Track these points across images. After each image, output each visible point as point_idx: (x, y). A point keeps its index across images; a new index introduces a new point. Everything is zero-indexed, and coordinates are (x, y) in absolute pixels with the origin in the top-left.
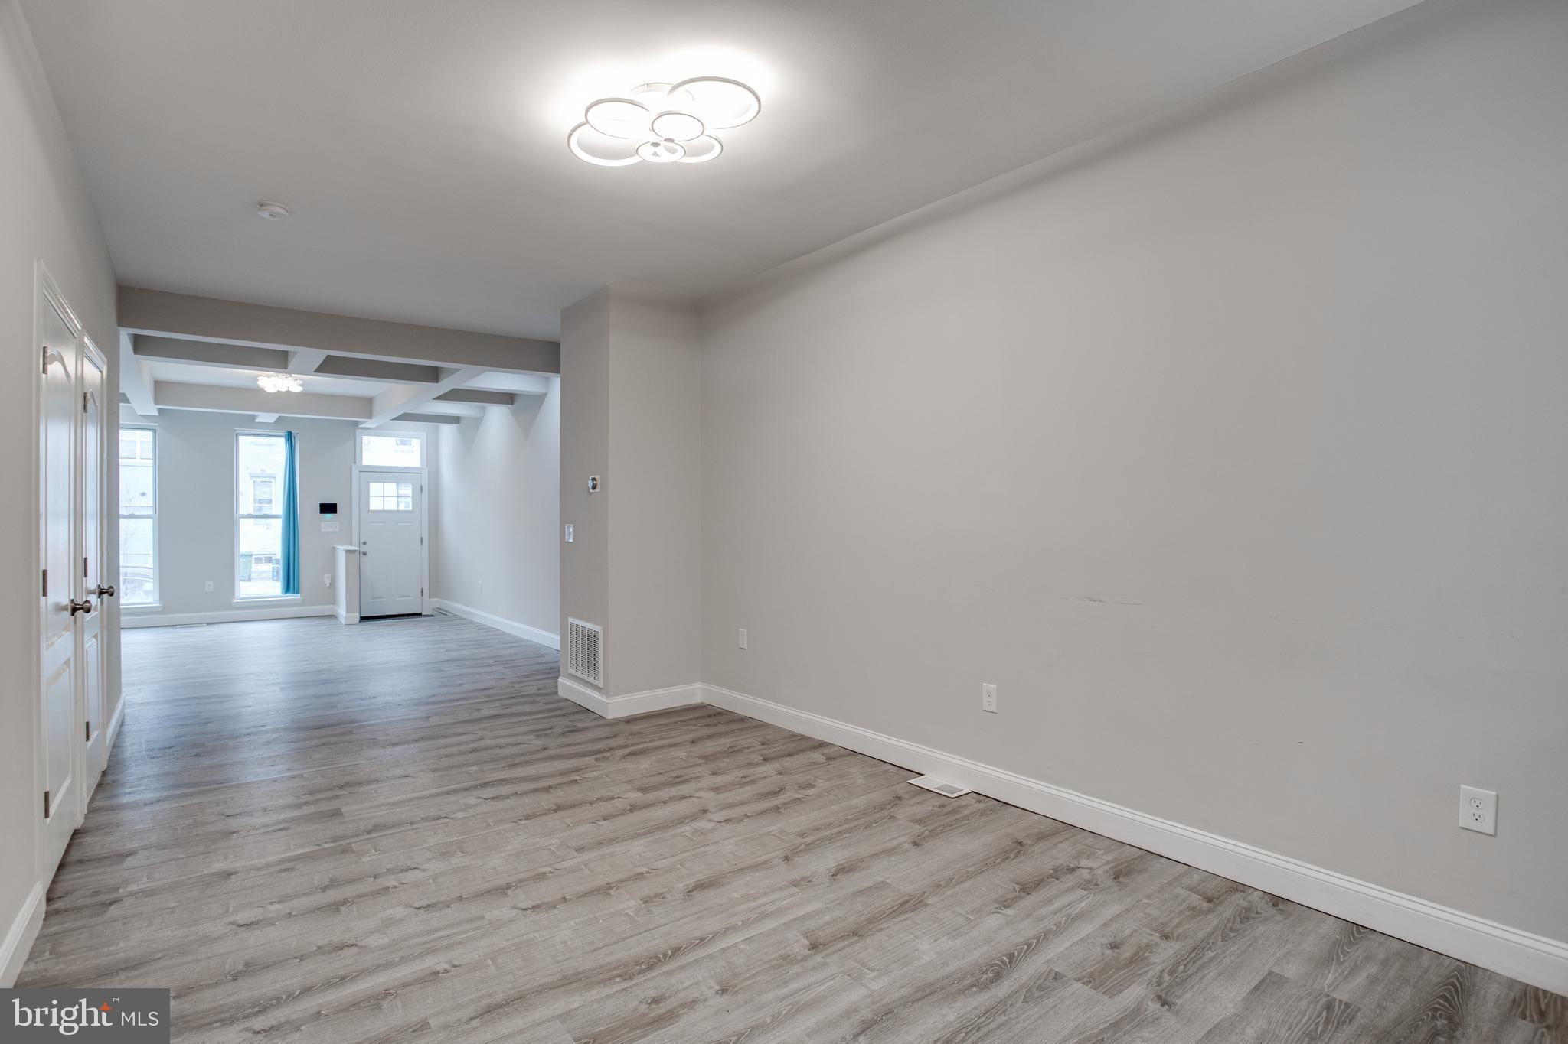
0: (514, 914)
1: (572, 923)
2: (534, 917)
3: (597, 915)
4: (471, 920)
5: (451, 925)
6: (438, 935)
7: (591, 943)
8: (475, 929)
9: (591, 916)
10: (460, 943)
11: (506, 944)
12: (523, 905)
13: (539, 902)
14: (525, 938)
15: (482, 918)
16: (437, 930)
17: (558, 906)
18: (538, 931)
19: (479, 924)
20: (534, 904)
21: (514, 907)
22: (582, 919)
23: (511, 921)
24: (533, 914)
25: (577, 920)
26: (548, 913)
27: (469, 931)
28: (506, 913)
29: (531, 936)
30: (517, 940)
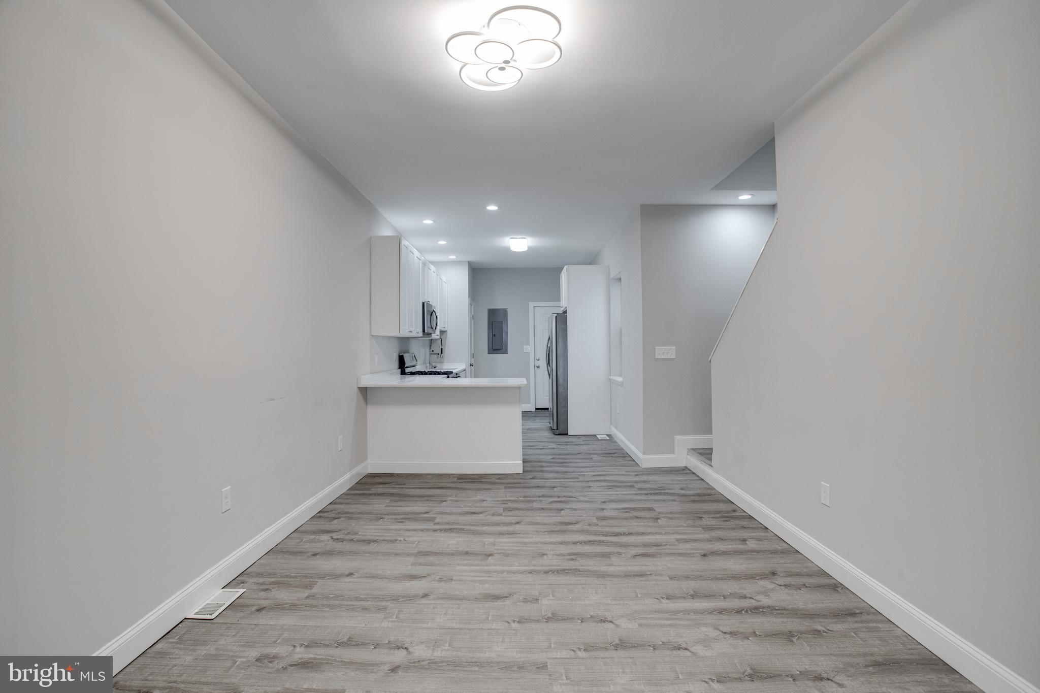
0: (619, 621)
1: (587, 602)
2: (608, 615)
3: (570, 602)
4: (648, 625)
5: (661, 626)
6: (669, 622)
7: (583, 588)
8: (646, 618)
9: (573, 602)
10: (655, 612)
11: (628, 603)
12: (611, 626)
13: (599, 624)
14: (618, 602)
15: (640, 625)
16: (671, 625)
17: (589, 616)
18: (608, 604)
19: (643, 622)
20: (603, 624)
21: (617, 626)
22: (580, 603)
23: (622, 616)
24: (606, 617)
25: (583, 603)
26: (598, 614)
27: (650, 618)
28: (623, 623)
29: (613, 603)
30: (622, 602)
